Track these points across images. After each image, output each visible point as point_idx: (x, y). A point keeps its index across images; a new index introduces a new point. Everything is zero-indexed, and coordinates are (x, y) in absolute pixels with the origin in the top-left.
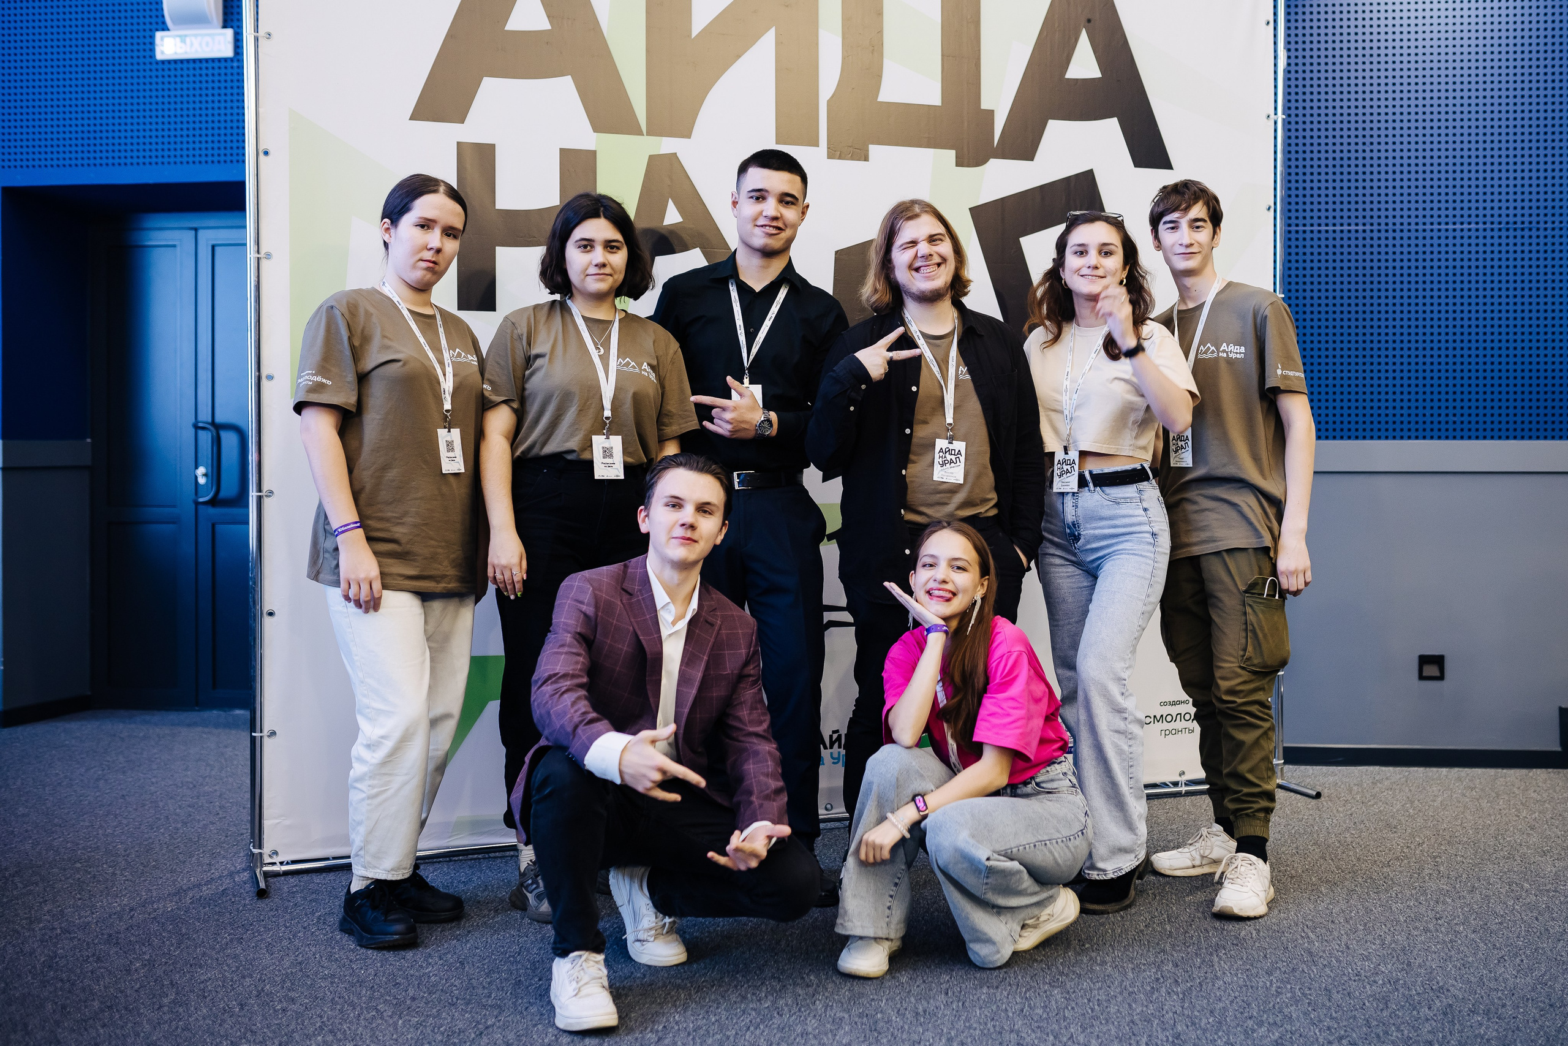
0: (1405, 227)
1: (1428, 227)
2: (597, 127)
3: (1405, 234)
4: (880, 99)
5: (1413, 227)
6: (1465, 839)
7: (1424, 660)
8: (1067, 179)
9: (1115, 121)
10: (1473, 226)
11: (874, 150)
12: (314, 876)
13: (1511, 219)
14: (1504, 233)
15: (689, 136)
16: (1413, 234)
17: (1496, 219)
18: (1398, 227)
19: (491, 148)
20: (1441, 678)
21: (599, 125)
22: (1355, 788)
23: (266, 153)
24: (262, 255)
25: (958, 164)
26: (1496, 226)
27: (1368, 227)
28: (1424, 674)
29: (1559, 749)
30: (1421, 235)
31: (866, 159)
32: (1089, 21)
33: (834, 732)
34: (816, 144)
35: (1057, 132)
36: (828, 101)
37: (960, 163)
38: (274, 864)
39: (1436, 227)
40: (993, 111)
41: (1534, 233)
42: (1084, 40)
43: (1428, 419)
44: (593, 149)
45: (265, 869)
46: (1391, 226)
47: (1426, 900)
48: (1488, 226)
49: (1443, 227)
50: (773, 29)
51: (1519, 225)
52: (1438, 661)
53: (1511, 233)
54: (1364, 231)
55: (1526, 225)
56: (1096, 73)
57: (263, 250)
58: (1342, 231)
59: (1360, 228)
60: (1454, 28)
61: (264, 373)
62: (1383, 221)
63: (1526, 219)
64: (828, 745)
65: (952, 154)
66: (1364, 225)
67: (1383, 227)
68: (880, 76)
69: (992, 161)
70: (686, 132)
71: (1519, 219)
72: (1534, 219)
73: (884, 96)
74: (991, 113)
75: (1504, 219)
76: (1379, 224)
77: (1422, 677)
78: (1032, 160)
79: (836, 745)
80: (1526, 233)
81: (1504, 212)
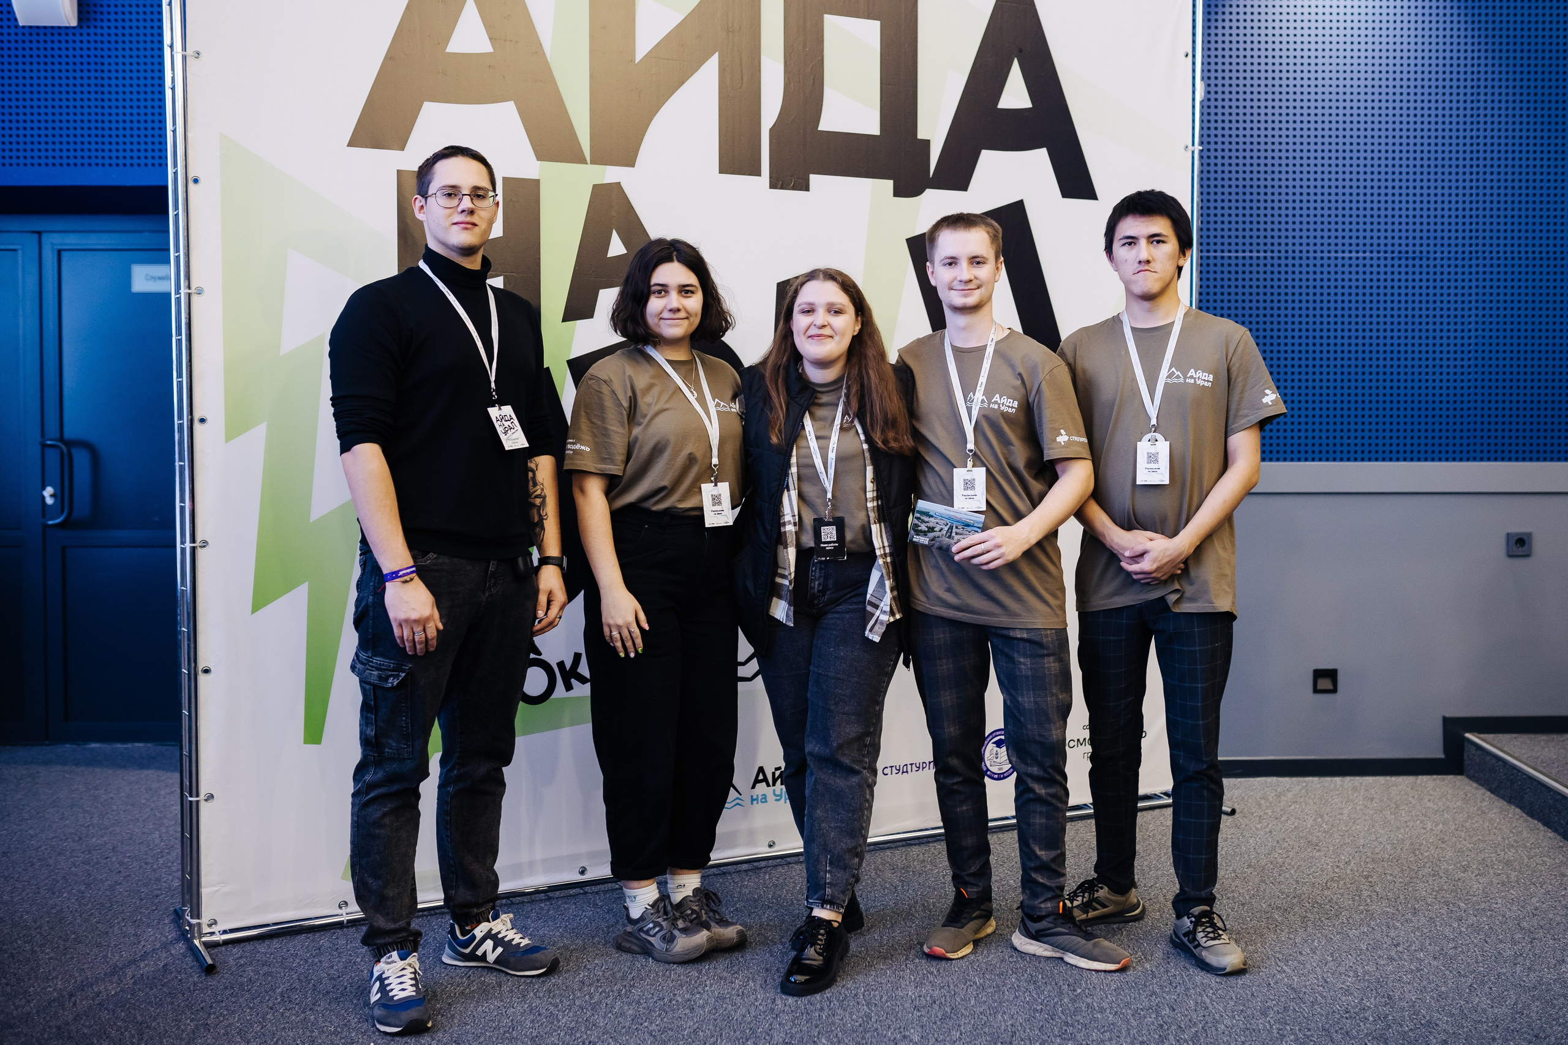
0: (1304, 255)
1: (1326, 255)
2: (541, 155)
3: (1304, 262)
4: (820, 128)
5: (1311, 255)
6: (1387, 856)
7: (1319, 674)
8: (999, 210)
9: (1044, 151)
10: (1368, 255)
11: (815, 179)
12: (256, 944)
13: (1403, 248)
14: (1396, 262)
15: (633, 165)
16: (1311, 262)
17: (1389, 248)
18: (1297, 254)
20: (1334, 690)
21: (542, 154)
22: (1263, 802)
23: (196, 181)
24: (192, 291)
25: (895, 195)
26: (1389, 255)
27: (1269, 254)
28: (1319, 687)
29: (1443, 756)
30: (1318, 262)
31: (807, 189)
32: (1020, 50)
33: (777, 769)
34: (757, 173)
35: (990, 162)
36: (771, 130)
37: (898, 192)
38: (212, 933)
39: (1333, 255)
40: (929, 141)
41: (1424, 262)
42: (1016, 70)
43: (1324, 441)
44: (536, 177)
45: (204, 939)
46: (1290, 254)
47: (1377, 925)
48: (1382, 255)
49: (1340, 255)
50: (716, 56)
51: (1410, 255)
52: (1331, 674)
53: (1403, 262)
54: (1265, 258)
55: (1417, 254)
56: (1027, 104)
57: (194, 285)
58: (1244, 258)
59: (1262, 254)
60: (1352, 61)
61: (197, 417)
62: (1283, 248)
63: (1417, 249)
65: (889, 184)
66: (1265, 251)
67: (1283, 254)
68: (821, 103)
69: (928, 191)
70: (630, 161)
71: (1410, 248)
72: (1424, 249)
73: (824, 126)
74: (926, 143)
75: (1397, 248)
76: (1279, 252)
77: (1316, 691)
78: (966, 190)
80: (1417, 262)
81: (1396, 241)
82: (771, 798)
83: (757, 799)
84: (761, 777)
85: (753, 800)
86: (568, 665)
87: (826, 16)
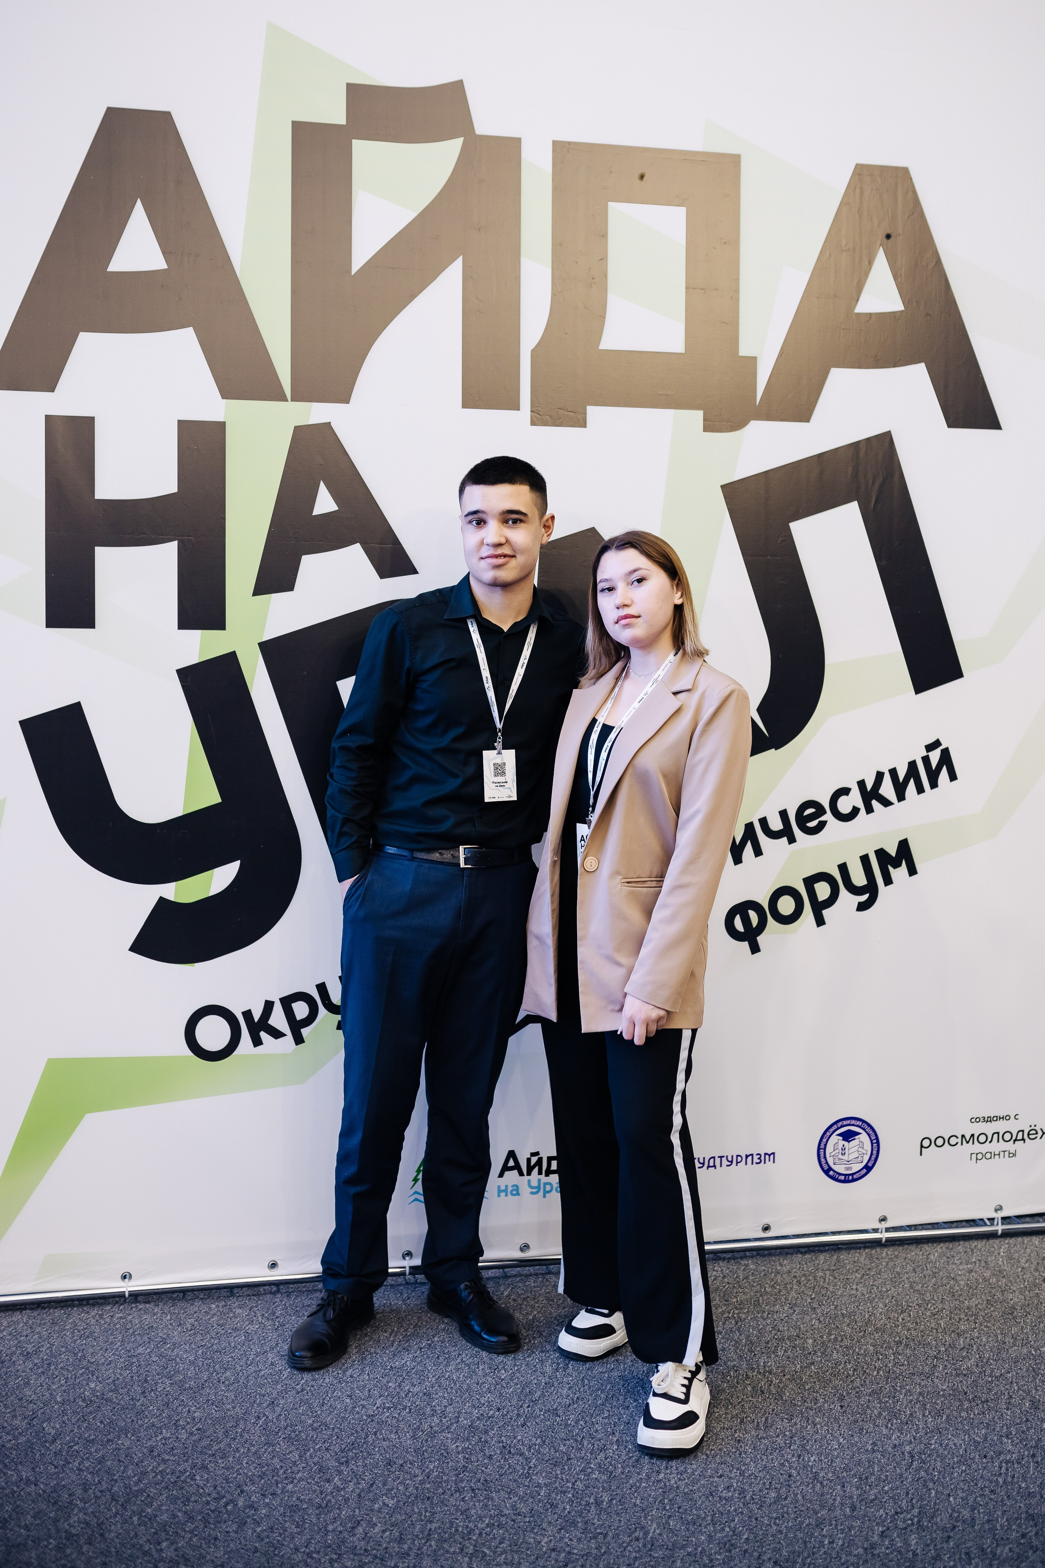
2: (228, 392)
4: (603, 346)
8: (856, 445)
9: (923, 365)
11: (594, 412)
15: (347, 401)
19: (89, 422)
21: (228, 389)
25: (706, 429)
31: (583, 424)
32: (888, 236)
33: (533, 1154)
34: (515, 406)
35: (844, 383)
36: (533, 352)
37: (711, 426)
40: (754, 359)
42: (881, 263)
44: (222, 420)
50: (460, 261)
56: (897, 305)
64: (525, 1171)
65: (697, 416)
68: (603, 317)
69: (753, 424)
70: (343, 395)
73: (607, 343)
74: (752, 361)
78: (808, 420)
79: (536, 1170)
82: (525, 1190)
83: (506, 1191)
84: (511, 1163)
85: (500, 1191)
86: (257, 1016)
87: (610, 204)
